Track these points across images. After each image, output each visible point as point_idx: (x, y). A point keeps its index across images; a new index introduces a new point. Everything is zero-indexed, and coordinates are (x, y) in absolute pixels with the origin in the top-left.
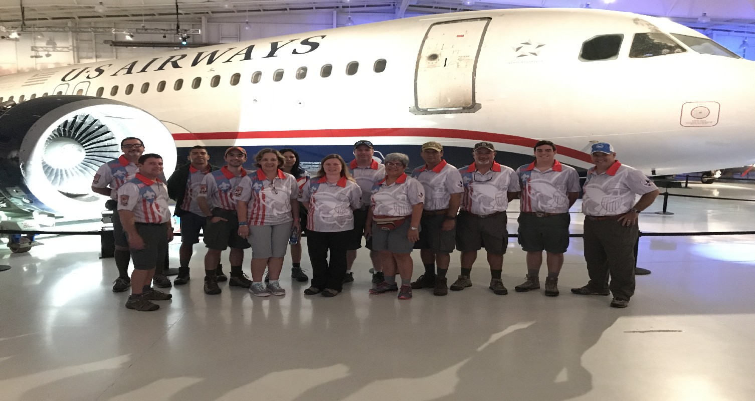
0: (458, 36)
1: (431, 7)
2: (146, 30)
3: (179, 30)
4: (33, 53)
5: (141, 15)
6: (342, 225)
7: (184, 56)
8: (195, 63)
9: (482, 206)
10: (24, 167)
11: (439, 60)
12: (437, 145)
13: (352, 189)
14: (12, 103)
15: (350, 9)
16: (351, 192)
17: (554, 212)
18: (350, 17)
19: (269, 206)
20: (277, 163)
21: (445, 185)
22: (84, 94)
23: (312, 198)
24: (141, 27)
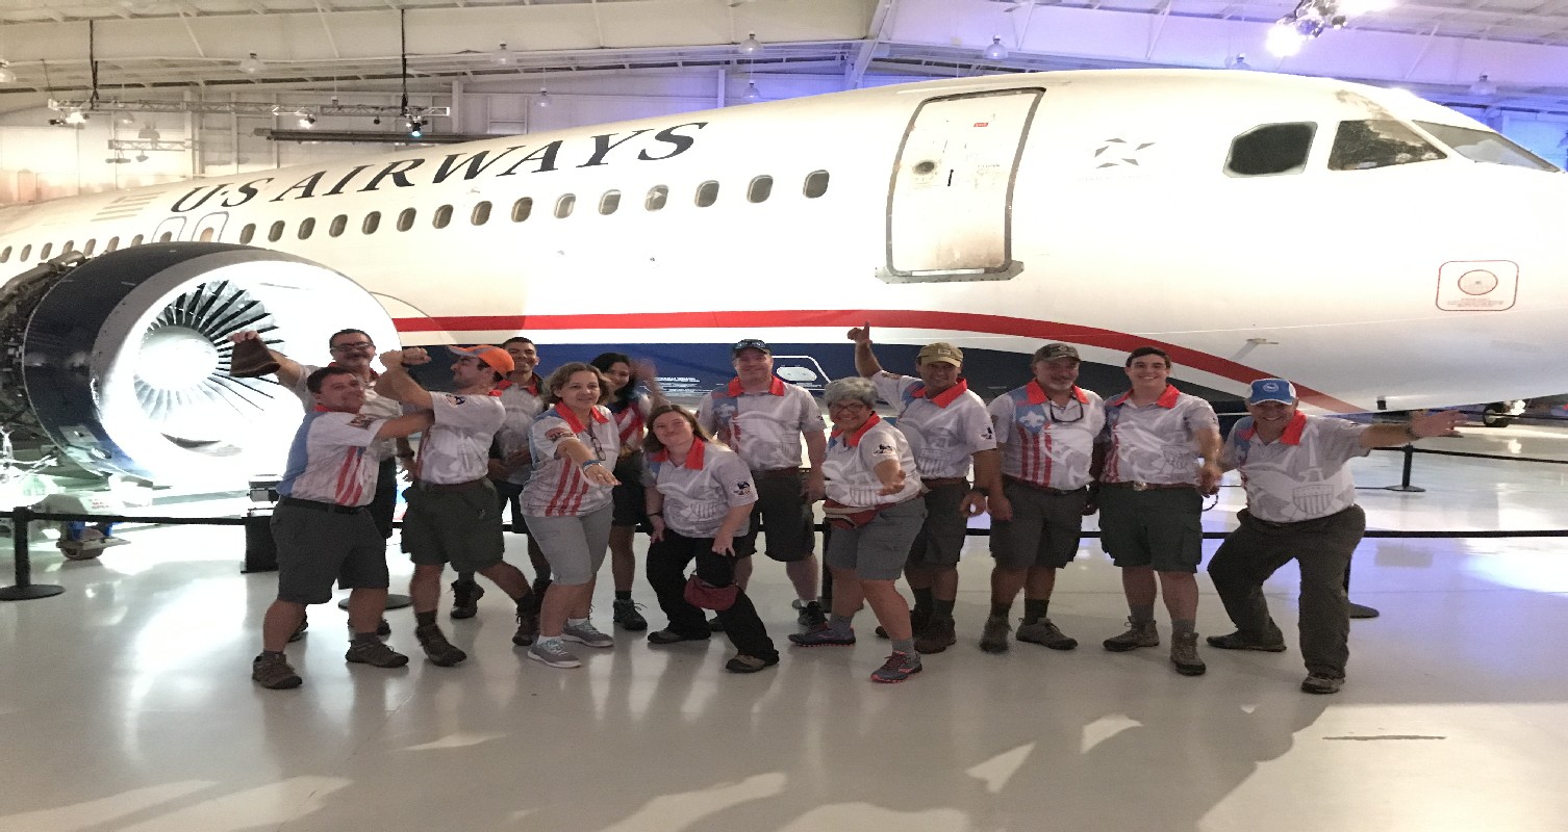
0: (976, 125)
1: (919, 63)
2: (340, 108)
3: (407, 108)
4: (112, 154)
5: (331, 79)
7: (418, 163)
8: (440, 177)
10: (99, 386)
11: (936, 173)
12: (953, 353)
14: (78, 256)
15: (752, 67)
17: (1169, 484)
18: (752, 82)
22: (214, 239)
24: (330, 103)
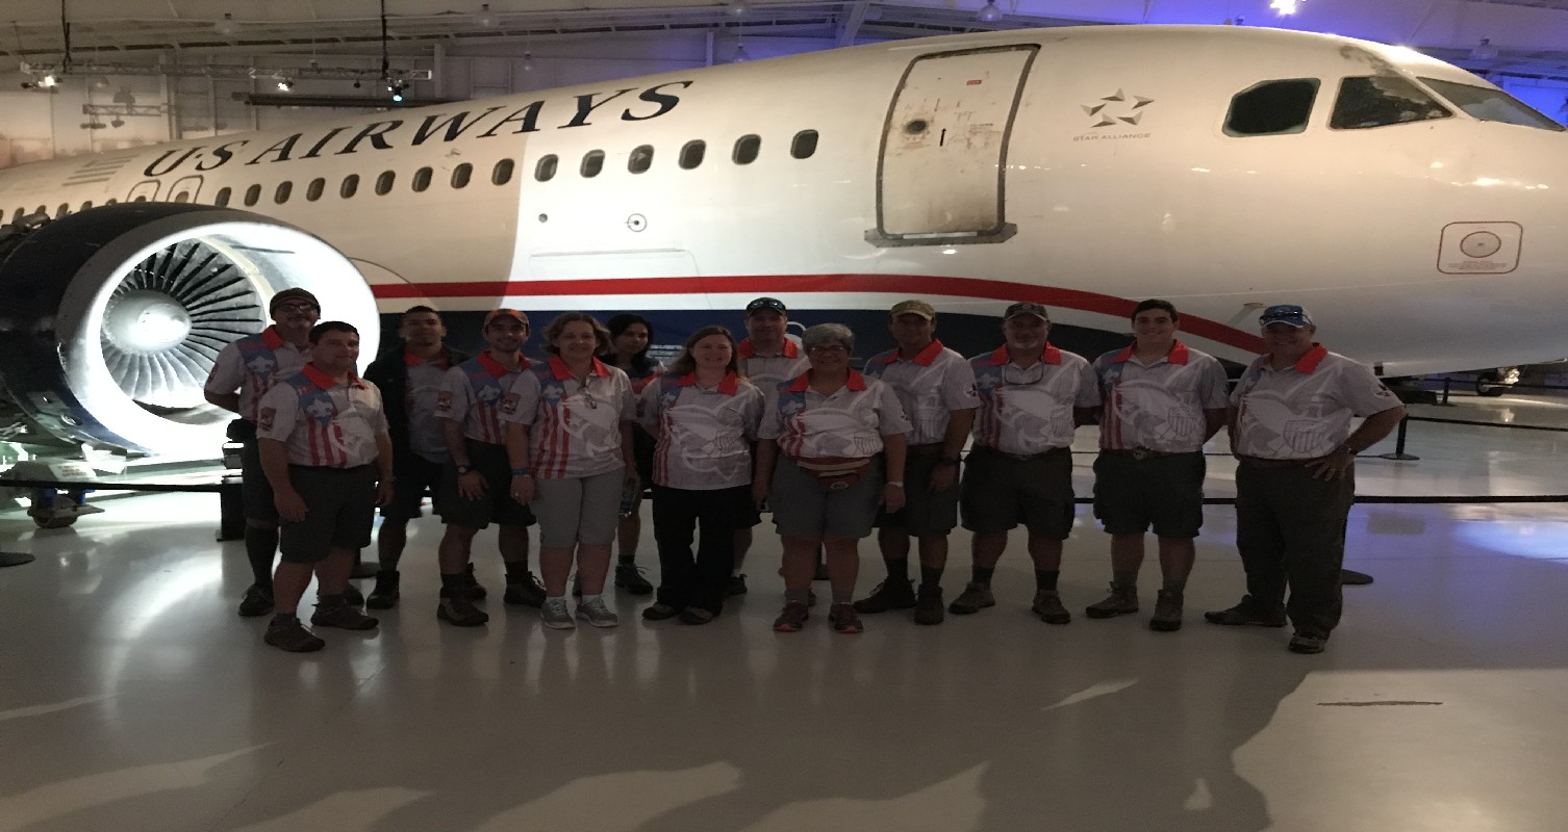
0: (970, 83)
1: (912, 25)
2: (319, 71)
3: (388, 71)
4: (87, 119)
5: (309, 41)
6: (728, 475)
7: (396, 125)
8: (419, 139)
9: (1022, 436)
10: (66, 350)
11: (928, 132)
12: (925, 308)
13: (751, 400)
14: (42, 218)
15: (741, 30)
16: (748, 405)
17: (1168, 450)
18: (741, 44)
19: (579, 435)
20: (593, 343)
21: (939, 390)
22: (190, 200)
23: (665, 416)
24: (310, 66)
